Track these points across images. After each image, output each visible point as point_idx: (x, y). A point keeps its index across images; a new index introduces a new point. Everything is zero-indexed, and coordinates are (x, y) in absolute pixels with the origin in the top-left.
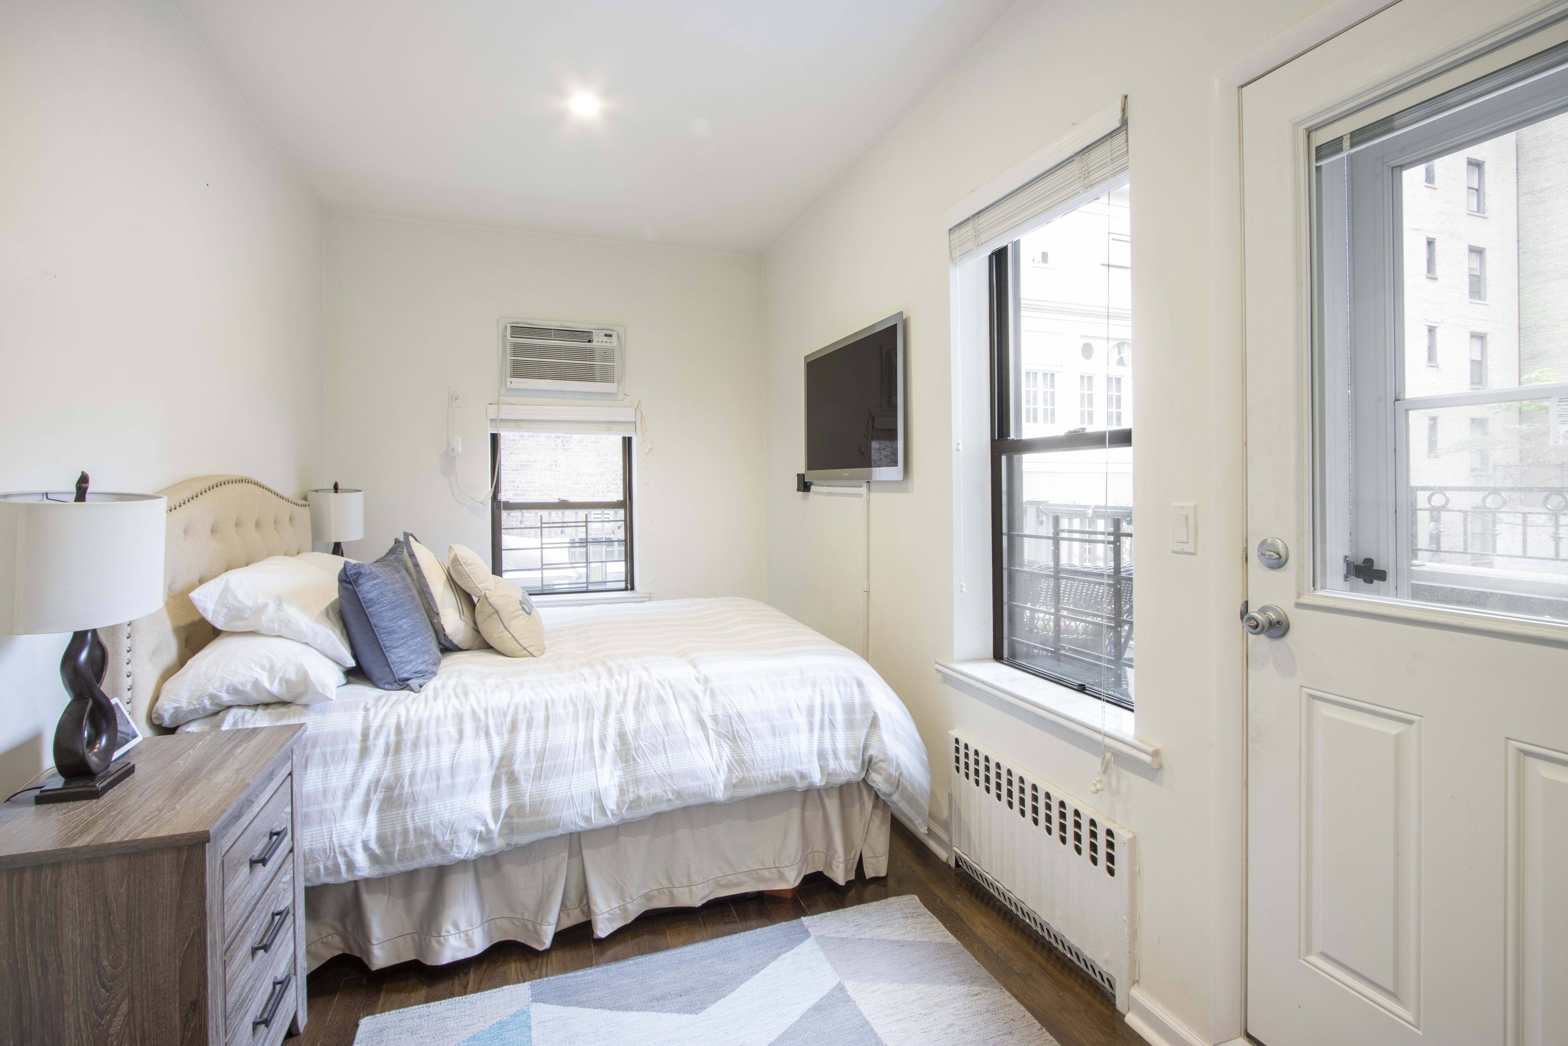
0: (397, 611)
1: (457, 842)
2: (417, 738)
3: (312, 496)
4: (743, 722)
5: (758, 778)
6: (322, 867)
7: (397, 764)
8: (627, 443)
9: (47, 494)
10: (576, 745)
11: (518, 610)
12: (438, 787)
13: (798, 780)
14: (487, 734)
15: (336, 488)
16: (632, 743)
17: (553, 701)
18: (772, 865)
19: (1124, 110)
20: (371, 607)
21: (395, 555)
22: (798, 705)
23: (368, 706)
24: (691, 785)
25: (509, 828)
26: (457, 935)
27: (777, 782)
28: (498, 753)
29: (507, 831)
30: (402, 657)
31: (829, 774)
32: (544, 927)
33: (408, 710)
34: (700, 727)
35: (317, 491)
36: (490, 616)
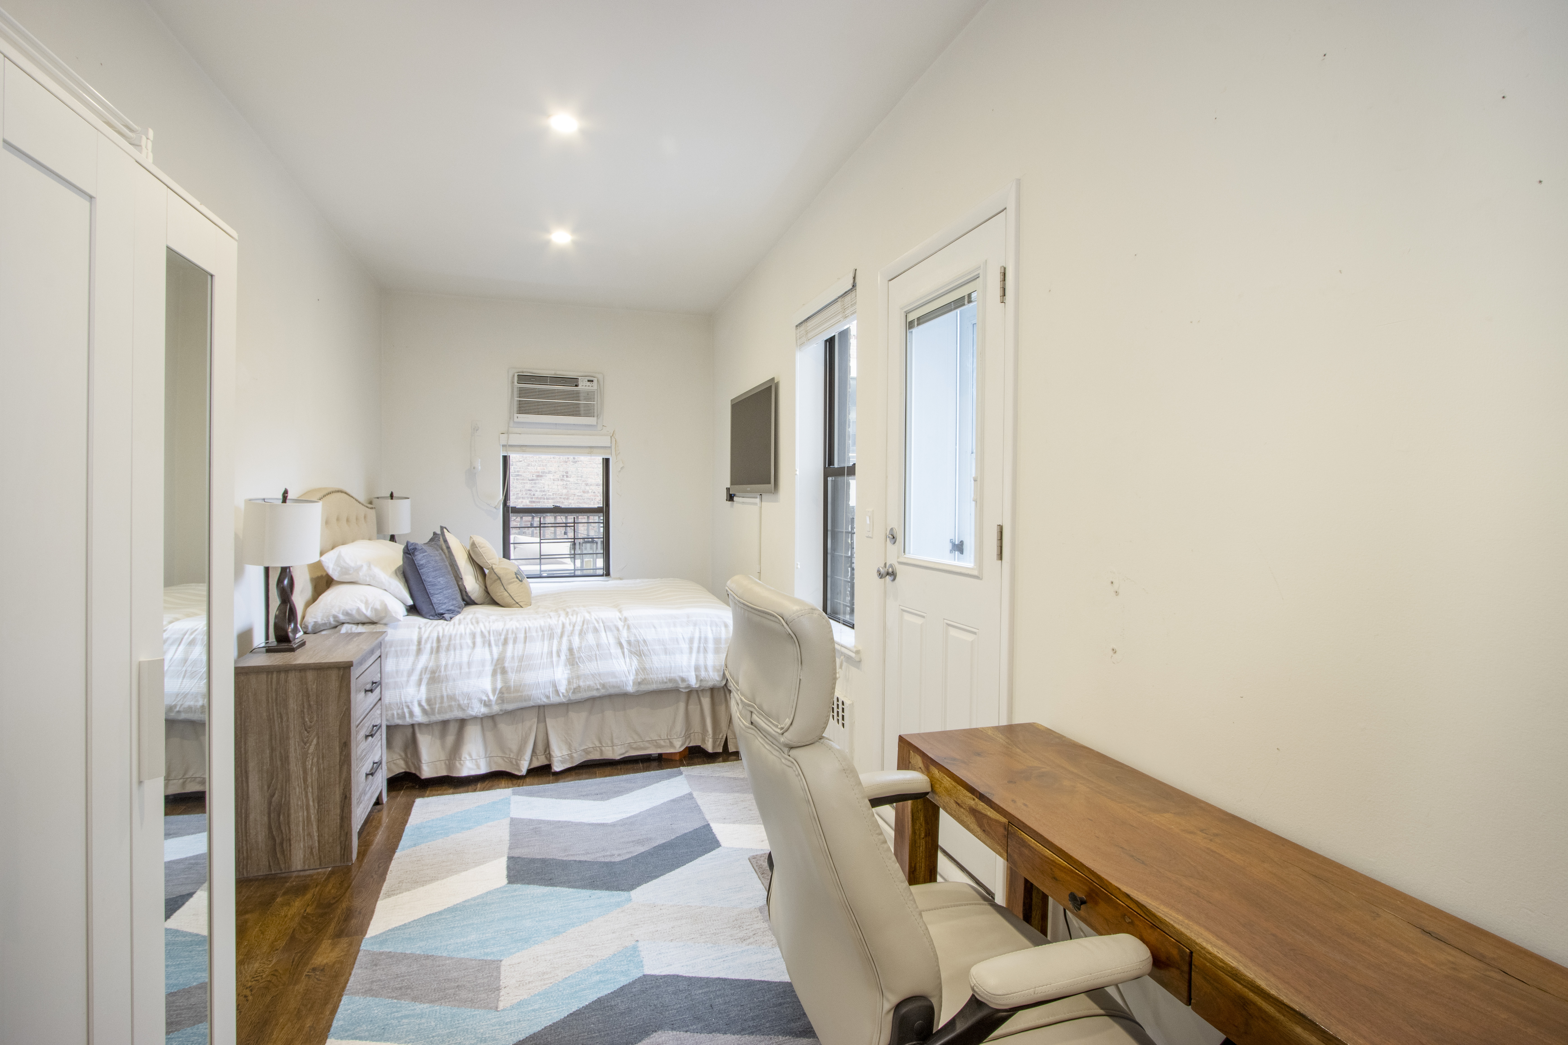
0: (437, 572)
1: (471, 705)
2: (449, 645)
3: (375, 501)
4: (647, 645)
5: (654, 679)
6: (395, 713)
7: (437, 659)
8: (606, 462)
9: (264, 499)
10: (542, 654)
11: (514, 578)
12: (461, 673)
13: (680, 682)
14: (490, 645)
15: (392, 496)
16: (577, 655)
17: (529, 628)
18: (666, 738)
19: (854, 278)
20: (422, 569)
21: (434, 542)
22: (683, 637)
23: (421, 626)
24: (611, 680)
25: (502, 699)
26: (471, 761)
27: (666, 683)
28: (496, 656)
29: (500, 702)
30: (440, 600)
31: (701, 680)
32: (522, 762)
33: (444, 630)
34: (619, 647)
35: (378, 498)
36: (495, 581)
